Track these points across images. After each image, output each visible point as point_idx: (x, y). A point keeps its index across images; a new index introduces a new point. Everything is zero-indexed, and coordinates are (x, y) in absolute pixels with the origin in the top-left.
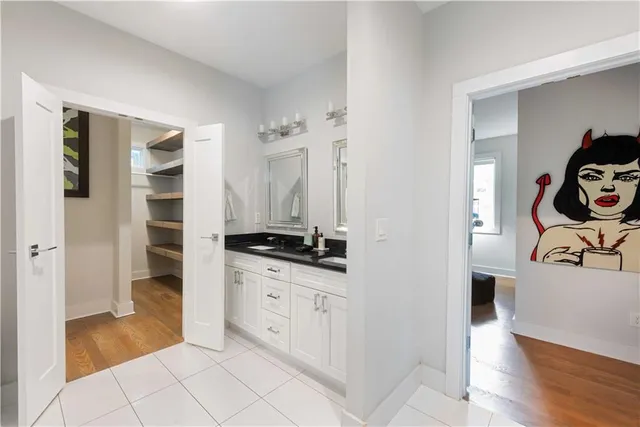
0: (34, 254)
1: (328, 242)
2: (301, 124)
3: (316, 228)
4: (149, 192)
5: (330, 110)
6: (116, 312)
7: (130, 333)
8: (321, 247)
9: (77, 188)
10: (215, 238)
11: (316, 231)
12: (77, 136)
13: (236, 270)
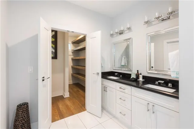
0: (43, 80)
1: (144, 77)
2: (129, 29)
3: (138, 71)
4: (72, 57)
5: (146, 20)
6: (64, 95)
7: (69, 104)
8: (141, 79)
9: (54, 56)
10: (98, 74)
11: (138, 72)
12: (54, 40)
13: (105, 86)
